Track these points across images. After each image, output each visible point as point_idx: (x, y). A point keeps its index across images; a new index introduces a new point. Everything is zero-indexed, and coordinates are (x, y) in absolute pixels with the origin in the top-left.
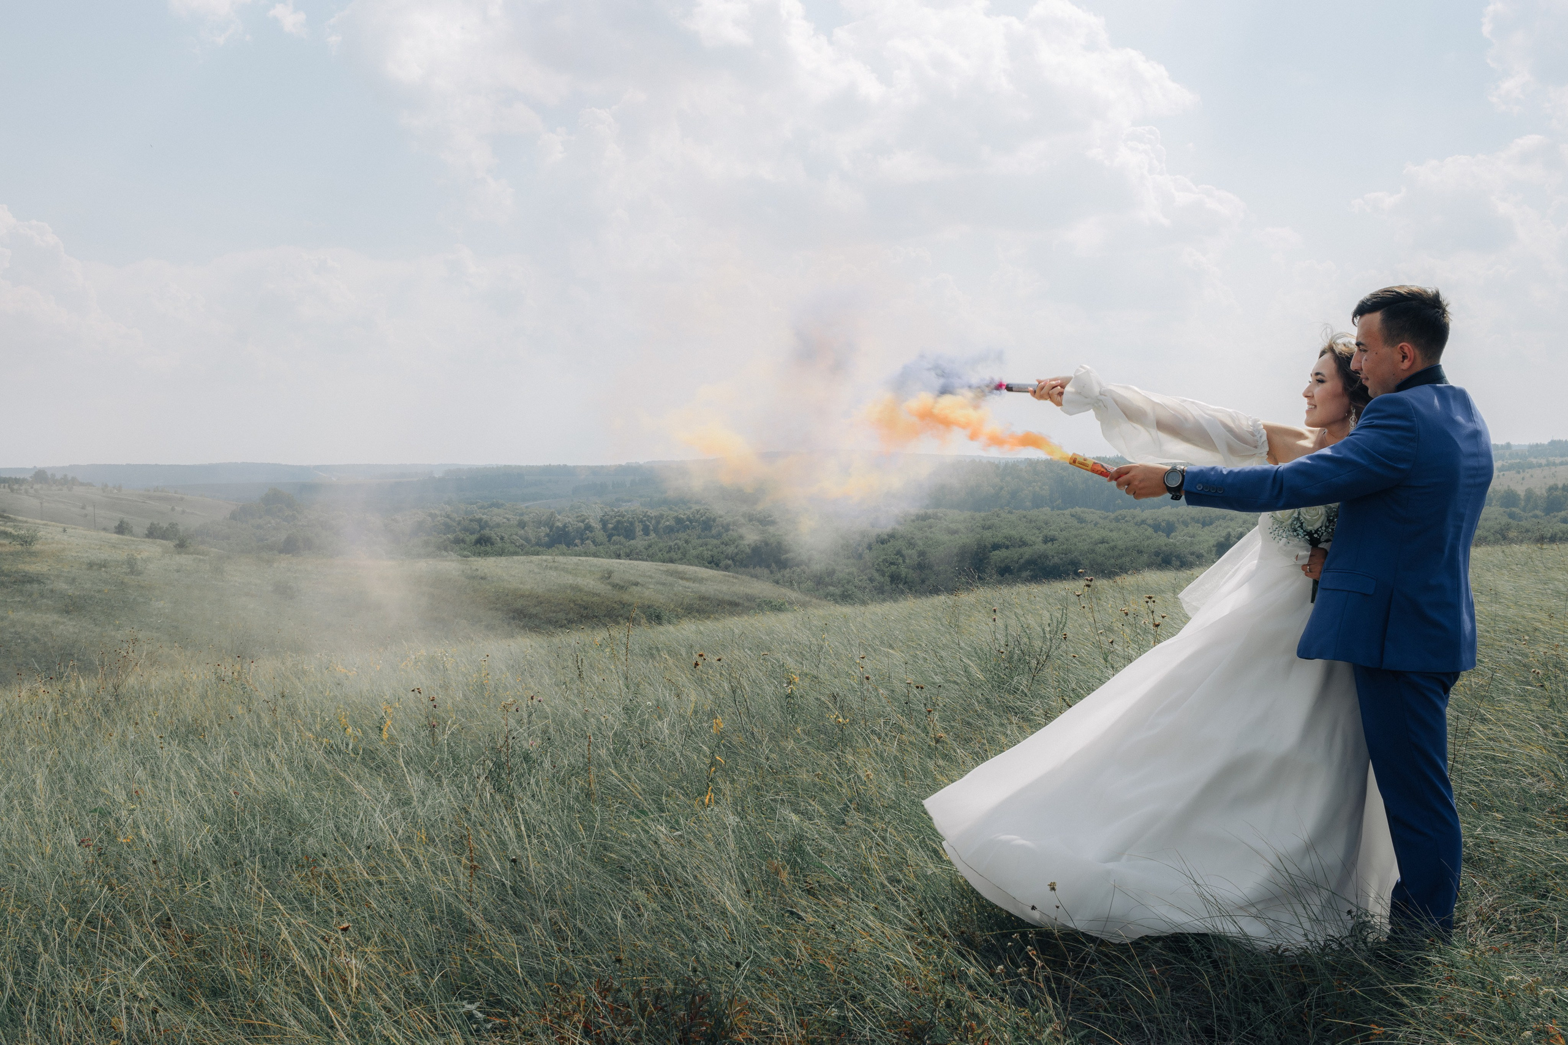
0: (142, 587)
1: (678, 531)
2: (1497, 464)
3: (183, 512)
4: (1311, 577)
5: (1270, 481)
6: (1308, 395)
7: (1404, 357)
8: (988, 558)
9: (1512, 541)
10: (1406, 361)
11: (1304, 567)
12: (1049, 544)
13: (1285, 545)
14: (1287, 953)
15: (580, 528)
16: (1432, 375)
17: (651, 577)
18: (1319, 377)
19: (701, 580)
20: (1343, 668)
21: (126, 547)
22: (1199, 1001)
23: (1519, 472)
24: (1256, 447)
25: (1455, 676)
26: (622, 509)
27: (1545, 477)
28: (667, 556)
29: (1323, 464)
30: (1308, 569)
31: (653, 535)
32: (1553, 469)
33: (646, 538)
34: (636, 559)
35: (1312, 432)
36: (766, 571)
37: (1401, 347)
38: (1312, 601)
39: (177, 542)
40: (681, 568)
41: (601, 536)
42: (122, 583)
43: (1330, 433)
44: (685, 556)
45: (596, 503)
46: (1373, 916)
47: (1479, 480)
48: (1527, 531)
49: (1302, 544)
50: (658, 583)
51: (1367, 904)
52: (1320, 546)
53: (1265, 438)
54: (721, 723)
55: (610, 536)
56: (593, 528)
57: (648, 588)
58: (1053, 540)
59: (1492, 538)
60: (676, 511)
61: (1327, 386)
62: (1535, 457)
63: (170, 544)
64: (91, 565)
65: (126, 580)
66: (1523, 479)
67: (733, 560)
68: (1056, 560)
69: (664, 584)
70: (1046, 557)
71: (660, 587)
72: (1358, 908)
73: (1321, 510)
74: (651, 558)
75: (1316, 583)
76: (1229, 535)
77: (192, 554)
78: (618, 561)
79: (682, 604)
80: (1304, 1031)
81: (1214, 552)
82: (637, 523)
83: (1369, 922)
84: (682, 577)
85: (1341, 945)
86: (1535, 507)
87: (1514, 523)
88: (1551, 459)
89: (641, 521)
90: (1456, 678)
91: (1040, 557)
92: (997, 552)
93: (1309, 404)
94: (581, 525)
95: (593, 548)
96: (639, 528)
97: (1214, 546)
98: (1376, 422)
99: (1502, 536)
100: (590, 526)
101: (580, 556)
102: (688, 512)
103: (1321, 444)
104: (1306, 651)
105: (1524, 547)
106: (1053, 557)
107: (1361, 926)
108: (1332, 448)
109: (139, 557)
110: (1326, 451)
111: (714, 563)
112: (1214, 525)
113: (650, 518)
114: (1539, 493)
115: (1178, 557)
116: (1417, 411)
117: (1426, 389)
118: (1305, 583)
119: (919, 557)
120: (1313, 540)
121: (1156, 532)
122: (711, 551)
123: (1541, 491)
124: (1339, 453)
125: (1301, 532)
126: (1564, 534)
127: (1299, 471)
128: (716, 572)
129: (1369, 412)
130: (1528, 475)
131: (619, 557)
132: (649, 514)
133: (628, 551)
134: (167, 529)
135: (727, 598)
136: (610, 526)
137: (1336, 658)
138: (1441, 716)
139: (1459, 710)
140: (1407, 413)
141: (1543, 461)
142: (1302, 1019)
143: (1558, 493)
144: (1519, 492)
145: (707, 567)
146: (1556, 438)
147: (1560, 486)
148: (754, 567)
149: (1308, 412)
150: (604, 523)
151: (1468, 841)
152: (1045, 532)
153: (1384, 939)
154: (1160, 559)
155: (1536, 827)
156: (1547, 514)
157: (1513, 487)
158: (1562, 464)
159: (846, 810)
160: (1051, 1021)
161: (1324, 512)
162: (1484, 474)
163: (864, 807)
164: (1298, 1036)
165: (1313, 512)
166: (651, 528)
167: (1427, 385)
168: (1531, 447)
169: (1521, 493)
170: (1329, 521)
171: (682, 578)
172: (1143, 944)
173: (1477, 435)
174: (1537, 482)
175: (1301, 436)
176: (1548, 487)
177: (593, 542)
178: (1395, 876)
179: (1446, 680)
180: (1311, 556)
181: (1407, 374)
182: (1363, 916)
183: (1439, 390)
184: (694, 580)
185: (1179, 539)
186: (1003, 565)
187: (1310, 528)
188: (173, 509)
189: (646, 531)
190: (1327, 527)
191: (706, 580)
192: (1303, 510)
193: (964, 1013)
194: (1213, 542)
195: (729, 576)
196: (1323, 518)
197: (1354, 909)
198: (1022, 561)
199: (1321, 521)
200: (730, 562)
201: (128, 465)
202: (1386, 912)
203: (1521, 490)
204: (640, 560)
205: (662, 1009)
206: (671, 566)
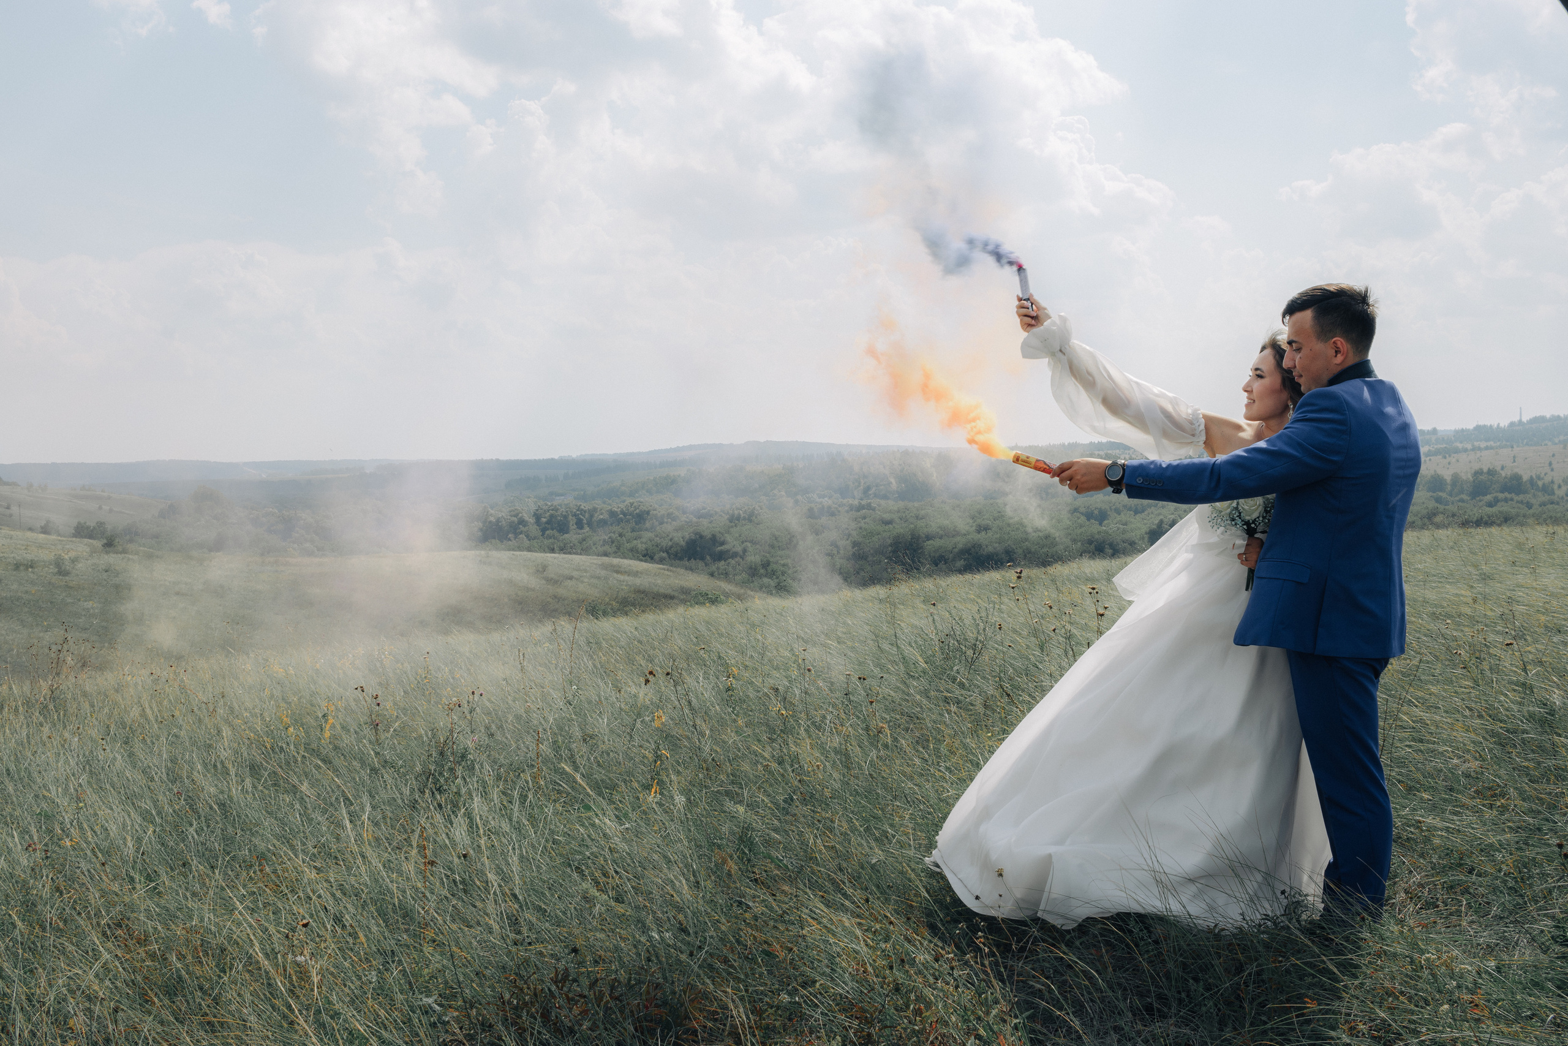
0: (71, 588)
1: (611, 525)
2: (1423, 450)
3: (111, 511)
4: (1246, 565)
5: (1207, 473)
6: (1248, 390)
7: (1337, 352)
8: (922, 548)
9: (1438, 526)
10: (1339, 355)
11: (1240, 556)
12: (983, 533)
13: (1222, 534)
14: (1223, 933)
15: (513, 522)
16: (1362, 370)
17: (586, 571)
18: (1258, 372)
19: (636, 574)
20: (1276, 654)
21: (53, 547)
22: (1140, 980)
23: (1445, 458)
24: (1193, 435)
25: (1384, 662)
26: (555, 503)
27: (1470, 462)
28: (601, 549)
29: (1259, 456)
30: (1243, 558)
31: (587, 529)
32: (1479, 454)
33: (580, 531)
34: (570, 553)
35: (1249, 425)
36: (701, 564)
37: (1334, 342)
38: (1247, 589)
39: (105, 541)
40: (616, 561)
41: (534, 530)
42: (50, 583)
43: (1267, 427)
44: (619, 549)
45: (529, 498)
46: (1306, 895)
47: (1408, 472)
48: (1454, 515)
49: (1239, 532)
50: (592, 577)
51: (1301, 882)
52: (1256, 536)
53: (1202, 427)
54: (663, 718)
55: (543, 530)
56: (527, 522)
57: (582, 582)
58: (986, 529)
59: (1419, 523)
60: (610, 505)
61: (1266, 381)
62: (1461, 442)
63: (98, 544)
64: (17, 566)
65: (53, 581)
66: (1449, 463)
67: (668, 553)
68: (990, 549)
69: (599, 578)
70: (980, 546)
71: (595, 581)
72: (1291, 888)
73: (1259, 500)
74: (585, 551)
75: (1251, 572)
76: (1161, 521)
77: (121, 553)
78: (553, 555)
79: (617, 597)
80: (1241, 1006)
81: (1146, 539)
82: (570, 517)
83: (1303, 901)
84: (618, 570)
85: (1275, 923)
86: (1461, 492)
87: (1441, 507)
88: (1476, 444)
89: (575, 515)
90: (1386, 663)
91: (973, 547)
92: (931, 542)
93: (1248, 398)
94: (515, 519)
95: (527, 543)
96: (572, 521)
97: (1146, 533)
98: (1310, 415)
99: (1429, 520)
100: (523, 521)
101: (513, 550)
102: (622, 506)
103: (1259, 436)
104: (1242, 638)
105: (1449, 532)
106: (987, 546)
107: (1295, 905)
108: (1267, 441)
109: (66, 557)
110: (1262, 444)
111: (648, 556)
112: (1146, 513)
113: (583, 512)
114: (1464, 478)
115: (1111, 545)
116: (1347, 403)
117: (1357, 382)
118: (1239, 571)
119: (853, 548)
120: (1250, 530)
121: (1088, 520)
122: (645, 543)
123: (1467, 475)
124: (1274, 446)
125: (1239, 521)
126: (1489, 517)
127: (1236, 463)
128: (651, 565)
129: (1303, 405)
130: (1454, 460)
131: (552, 551)
132: (582, 507)
133: (562, 545)
134: (94, 528)
135: (662, 591)
136: (544, 520)
137: (1271, 644)
138: (1372, 699)
139: (1388, 693)
140: (1339, 406)
141: (1469, 446)
142: (1239, 995)
143: (1483, 477)
144: (1446, 477)
145: (641, 560)
146: (1481, 423)
147: (1485, 470)
148: (689, 559)
149: (1247, 406)
150: (537, 517)
151: (1397, 822)
152: (979, 521)
153: (1316, 917)
154: (1093, 546)
155: (1463, 806)
156: (1473, 498)
157: (1440, 472)
158: (1487, 448)
159: (789, 800)
160: (996, 1002)
161: (1262, 503)
162: (1413, 464)
163: (808, 798)
164: (1235, 1011)
165: (1252, 503)
166: (585, 521)
167: (1358, 380)
168: (1457, 432)
169: (1448, 479)
170: (1266, 511)
171: (617, 572)
172: (1086, 926)
173: (1405, 428)
174: (1463, 467)
175: (1239, 428)
176: (1473, 471)
177: (527, 536)
178: (1328, 856)
179: (1377, 665)
180: (1247, 545)
181: (1339, 369)
182: (1297, 896)
183: (1369, 384)
184: (628, 573)
185: (1111, 527)
186: (937, 555)
187: (1248, 518)
188: (100, 508)
189: (580, 525)
190: (1264, 518)
191: (641, 573)
192: (1241, 501)
193: (913, 997)
194: (1144, 529)
195: (664, 569)
196: (1261, 509)
197: (1288, 890)
198: (956, 550)
199: (1258, 511)
200: (665, 555)
201: (53, 464)
202: (1320, 891)
203: (1447, 475)
204: (575, 553)
205: (617, 999)
206: (606, 559)
